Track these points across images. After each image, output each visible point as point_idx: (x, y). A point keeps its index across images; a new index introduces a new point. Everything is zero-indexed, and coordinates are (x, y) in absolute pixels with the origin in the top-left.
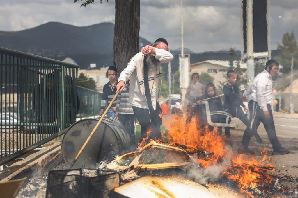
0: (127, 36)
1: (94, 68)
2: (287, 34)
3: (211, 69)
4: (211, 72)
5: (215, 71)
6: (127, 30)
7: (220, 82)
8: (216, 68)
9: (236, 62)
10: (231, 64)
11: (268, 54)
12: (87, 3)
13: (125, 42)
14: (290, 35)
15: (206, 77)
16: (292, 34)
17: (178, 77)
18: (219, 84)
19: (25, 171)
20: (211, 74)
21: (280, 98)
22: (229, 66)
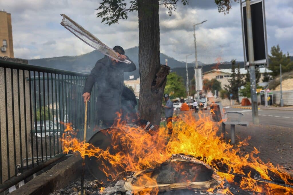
0: (149, 51)
1: (132, 79)
2: (274, 47)
3: (218, 76)
4: (218, 78)
5: (222, 77)
6: (150, 46)
7: (226, 86)
8: (221, 75)
9: (237, 70)
10: (233, 71)
11: (266, 61)
12: (112, 22)
13: (148, 56)
14: (277, 48)
15: (215, 82)
16: (278, 46)
17: (194, 83)
18: (224, 86)
19: (43, 187)
20: (218, 80)
21: (272, 95)
22: (232, 73)
